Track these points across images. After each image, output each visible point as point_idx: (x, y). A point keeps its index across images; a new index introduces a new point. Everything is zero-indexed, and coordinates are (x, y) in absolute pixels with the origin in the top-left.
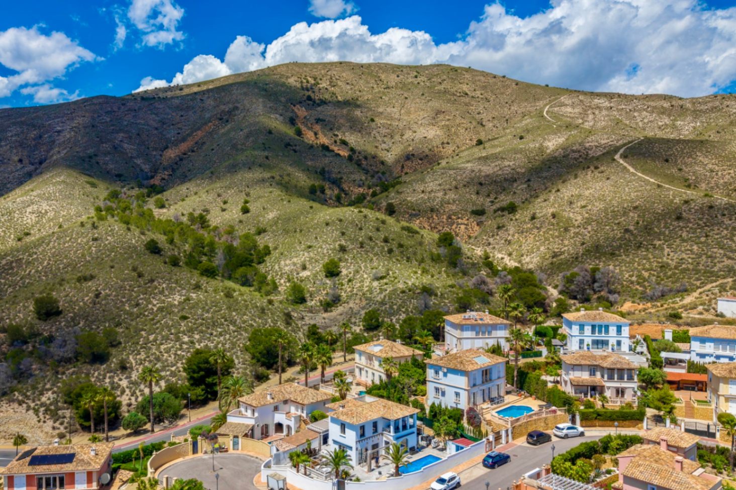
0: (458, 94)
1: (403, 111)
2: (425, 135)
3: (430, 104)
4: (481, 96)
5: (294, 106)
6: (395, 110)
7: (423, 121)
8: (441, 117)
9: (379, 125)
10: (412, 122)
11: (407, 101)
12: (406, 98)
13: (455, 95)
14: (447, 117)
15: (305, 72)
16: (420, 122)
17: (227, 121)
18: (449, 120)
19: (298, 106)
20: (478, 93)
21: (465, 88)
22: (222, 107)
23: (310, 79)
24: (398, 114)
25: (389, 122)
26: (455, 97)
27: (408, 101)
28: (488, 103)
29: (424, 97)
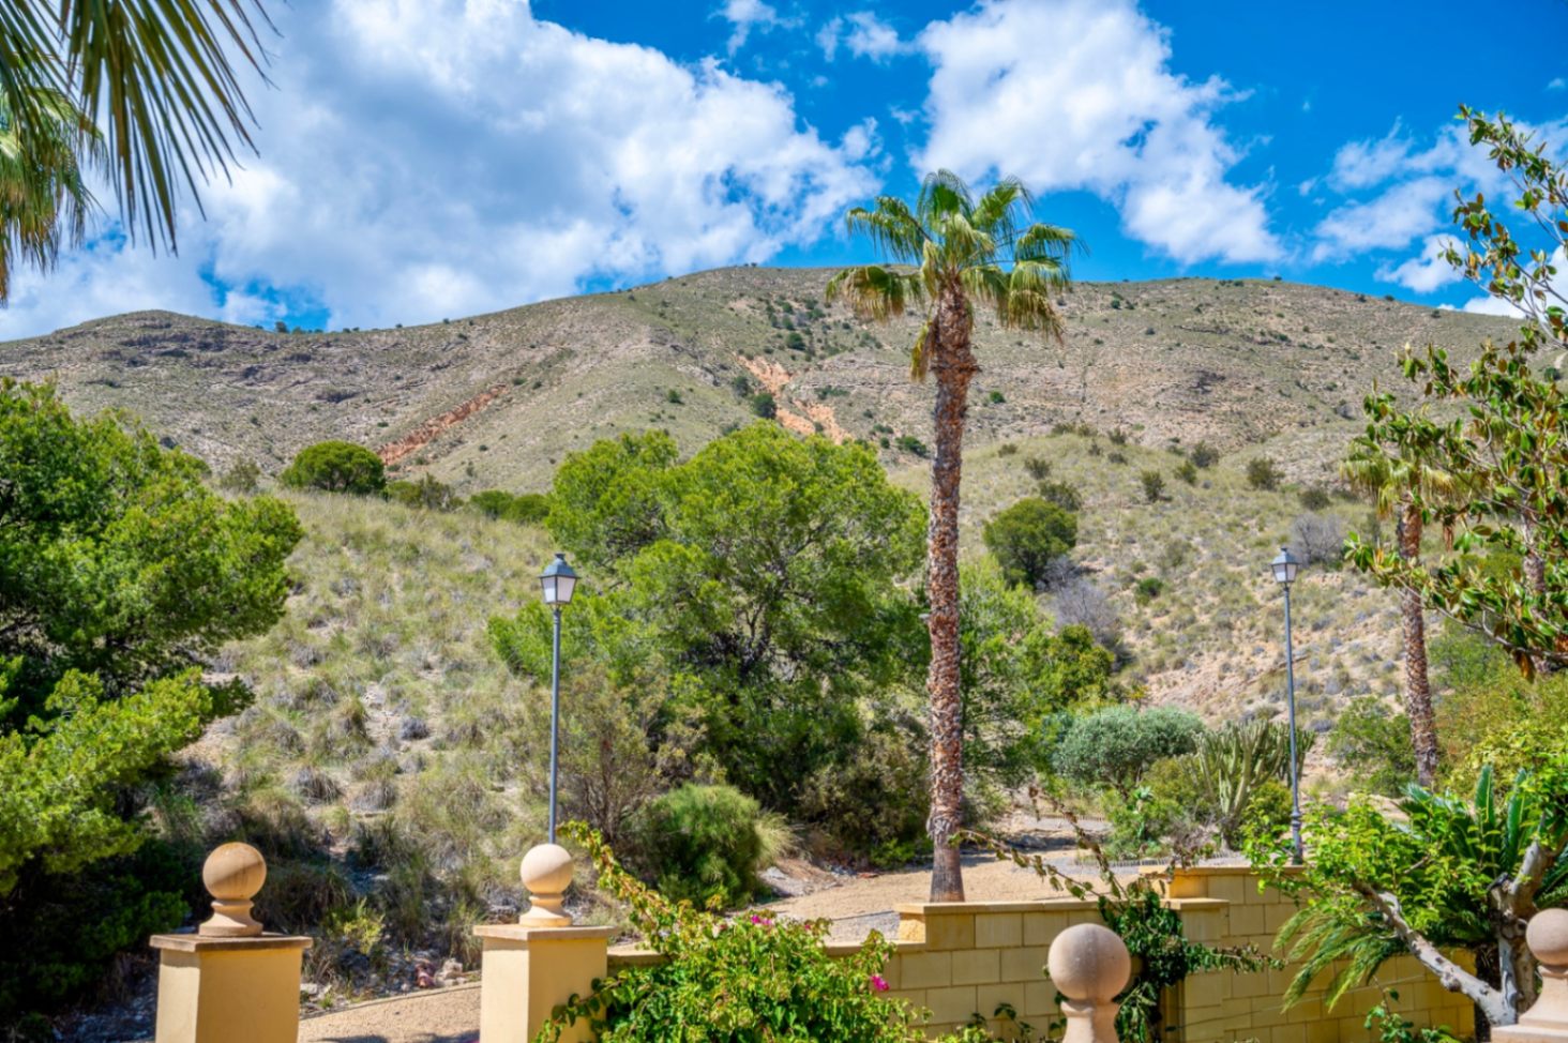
0: (1259, 338)
1: (1090, 376)
2: (1174, 435)
3: (1176, 355)
4: (1327, 345)
5: (750, 358)
6: (1067, 372)
7: (1161, 398)
8: (1217, 390)
9: (1020, 411)
10: (1125, 402)
11: (1101, 350)
12: (1098, 342)
13: (1250, 340)
14: (1235, 393)
15: (781, 287)
16: (1152, 402)
17: (538, 385)
18: (1240, 400)
19: (761, 359)
20: (1319, 338)
21: (1275, 325)
22: (525, 354)
23: (795, 305)
24: (1076, 382)
25: (1049, 405)
26: (1250, 345)
27: (1107, 347)
28: (1355, 364)
29: (1153, 338)
